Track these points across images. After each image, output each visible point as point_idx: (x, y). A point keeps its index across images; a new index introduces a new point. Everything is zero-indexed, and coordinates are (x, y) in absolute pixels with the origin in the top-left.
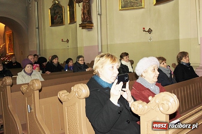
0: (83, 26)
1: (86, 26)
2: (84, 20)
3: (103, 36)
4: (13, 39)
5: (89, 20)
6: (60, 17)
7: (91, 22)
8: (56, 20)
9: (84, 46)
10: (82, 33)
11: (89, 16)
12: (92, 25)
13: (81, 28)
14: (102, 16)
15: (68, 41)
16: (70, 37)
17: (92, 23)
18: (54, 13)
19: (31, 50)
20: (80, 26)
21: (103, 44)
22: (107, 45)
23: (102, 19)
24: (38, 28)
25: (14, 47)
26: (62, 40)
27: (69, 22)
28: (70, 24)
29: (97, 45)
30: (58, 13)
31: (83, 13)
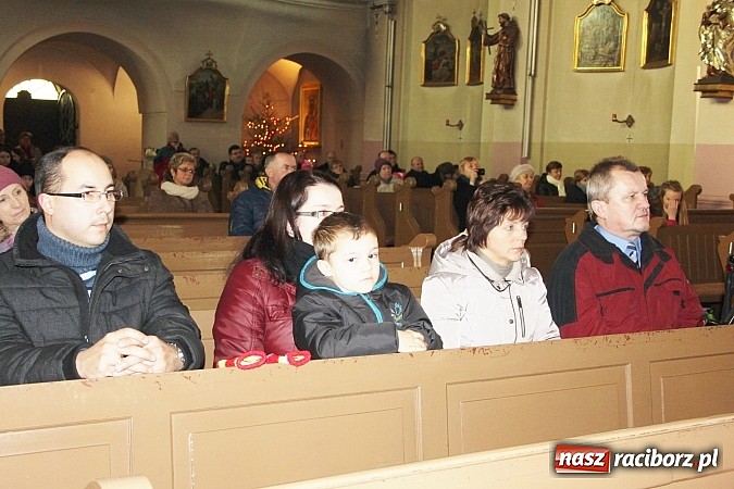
0: (494, 98)
1: (500, 99)
2: (496, 85)
3: (535, 123)
4: (321, 104)
5: (507, 86)
6: (446, 65)
7: (512, 91)
8: (438, 71)
9: (494, 140)
10: (493, 112)
11: (509, 78)
12: (513, 97)
13: (490, 101)
14: (538, 80)
15: (460, 125)
16: (468, 117)
17: (515, 93)
18: (435, 54)
19: (370, 139)
20: (489, 96)
21: (534, 140)
22: (542, 144)
23: (537, 85)
24: (392, 86)
25: (320, 125)
26: (448, 121)
27: (467, 81)
28: (469, 84)
29: (520, 141)
30: (443, 53)
31: (497, 71)
